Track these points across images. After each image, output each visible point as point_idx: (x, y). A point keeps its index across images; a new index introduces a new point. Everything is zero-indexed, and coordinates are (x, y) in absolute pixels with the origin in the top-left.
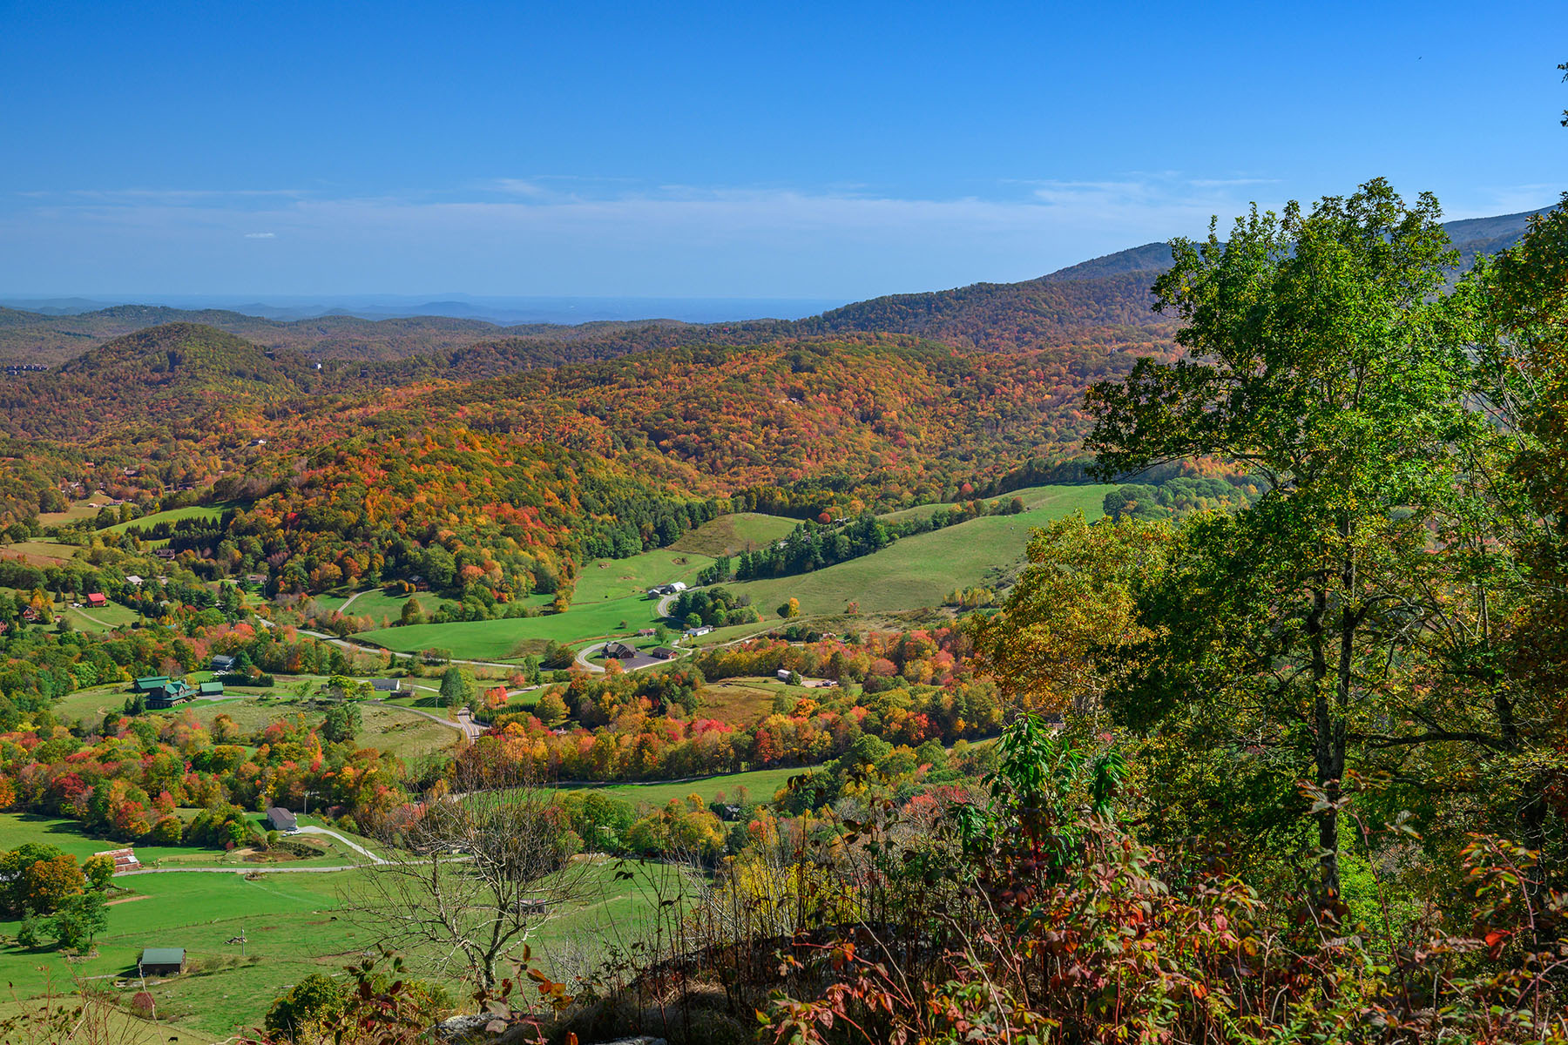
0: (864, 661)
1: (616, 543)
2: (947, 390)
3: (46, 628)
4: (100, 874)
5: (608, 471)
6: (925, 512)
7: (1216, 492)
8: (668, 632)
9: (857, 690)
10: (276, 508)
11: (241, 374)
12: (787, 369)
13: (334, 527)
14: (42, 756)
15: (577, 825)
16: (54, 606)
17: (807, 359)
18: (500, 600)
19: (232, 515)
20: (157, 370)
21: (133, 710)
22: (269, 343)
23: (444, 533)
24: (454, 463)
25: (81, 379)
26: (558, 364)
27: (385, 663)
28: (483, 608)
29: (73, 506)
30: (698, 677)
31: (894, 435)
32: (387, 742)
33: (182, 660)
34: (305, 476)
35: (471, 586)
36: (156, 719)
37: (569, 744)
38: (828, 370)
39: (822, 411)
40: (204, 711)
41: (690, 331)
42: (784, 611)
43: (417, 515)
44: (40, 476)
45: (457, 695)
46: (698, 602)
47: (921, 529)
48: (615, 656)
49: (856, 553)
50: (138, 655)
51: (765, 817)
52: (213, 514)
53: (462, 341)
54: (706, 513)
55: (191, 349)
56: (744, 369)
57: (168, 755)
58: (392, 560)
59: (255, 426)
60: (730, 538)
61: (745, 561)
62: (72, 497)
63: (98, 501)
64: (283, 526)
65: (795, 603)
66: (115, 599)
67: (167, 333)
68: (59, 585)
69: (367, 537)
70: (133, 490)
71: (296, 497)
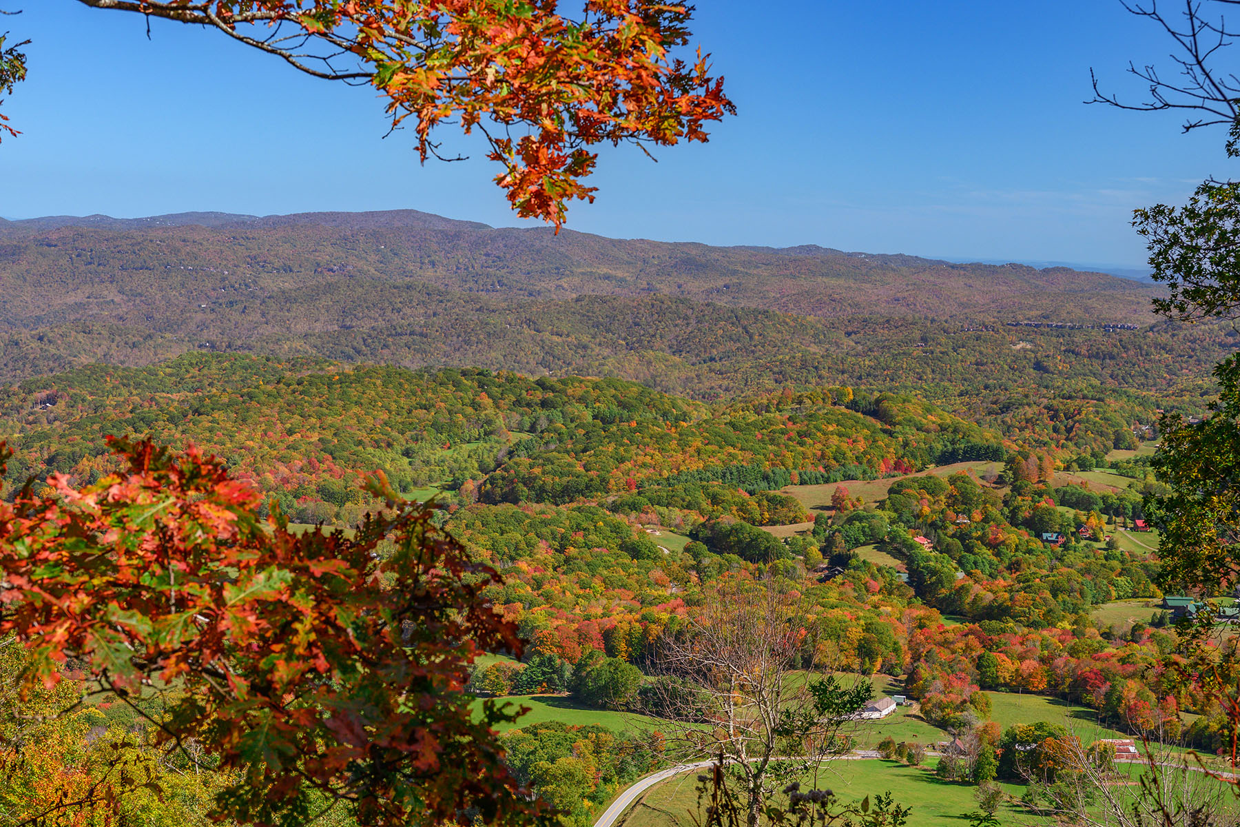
3: (1096, 545)
4: (1102, 758)
14: (1074, 653)
16: (1106, 527)
21: (1158, 623)
29: (1141, 445)
36: (1175, 634)
44: (1117, 418)
62: (1142, 438)
68: (1112, 509)
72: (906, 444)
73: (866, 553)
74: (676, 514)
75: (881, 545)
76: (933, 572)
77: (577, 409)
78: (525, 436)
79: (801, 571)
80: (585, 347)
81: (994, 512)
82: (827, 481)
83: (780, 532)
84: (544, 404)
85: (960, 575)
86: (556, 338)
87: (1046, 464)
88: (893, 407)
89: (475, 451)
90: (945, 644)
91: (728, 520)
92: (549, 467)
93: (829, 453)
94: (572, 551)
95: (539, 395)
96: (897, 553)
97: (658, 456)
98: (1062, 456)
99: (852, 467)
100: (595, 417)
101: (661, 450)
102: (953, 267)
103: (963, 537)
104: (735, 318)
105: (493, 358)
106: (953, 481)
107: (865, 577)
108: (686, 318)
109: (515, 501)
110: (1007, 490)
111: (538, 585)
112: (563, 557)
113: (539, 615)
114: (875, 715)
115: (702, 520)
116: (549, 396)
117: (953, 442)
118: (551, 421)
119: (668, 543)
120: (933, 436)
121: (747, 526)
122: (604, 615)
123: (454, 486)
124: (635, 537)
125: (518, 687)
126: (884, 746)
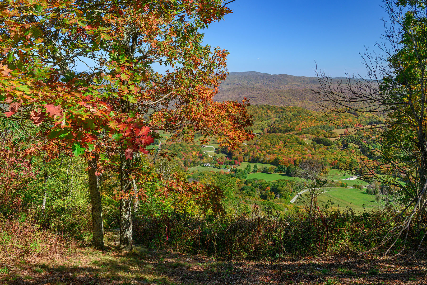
72: (361, 121)
73: (351, 144)
74: (310, 136)
75: (355, 143)
76: (367, 148)
77: (288, 113)
78: (277, 119)
79: (337, 148)
80: (291, 100)
82: (343, 128)
83: (332, 140)
84: (281, 112)
85: (373, 149)
86: (284, 98)
89: (267, 122)
91: (321, 137)
92: (282, 126)
94: (287, 143)
95: (280, 110)
96: (358, 144)
97: (306, 123)
99: (348, 125)
100: (292, 115)
101: (307, 122)
103: (373, 141)
105: (270, 102)
107: (351, 149)
109: (275, 133)
111: (280, 150)
112: (285, 145)
113: (280, 157)
114: (353, 179)
115: (315, 137)
116: (282, 110)
117: (372, 120)
118: (283, 116)
119: (308, 142)
120: (367, 119)
121: (325, 138)
122: (294, 157)
123: (262, 130)
124: (301, 140)
125: (275, 171)
126: (354, 186)
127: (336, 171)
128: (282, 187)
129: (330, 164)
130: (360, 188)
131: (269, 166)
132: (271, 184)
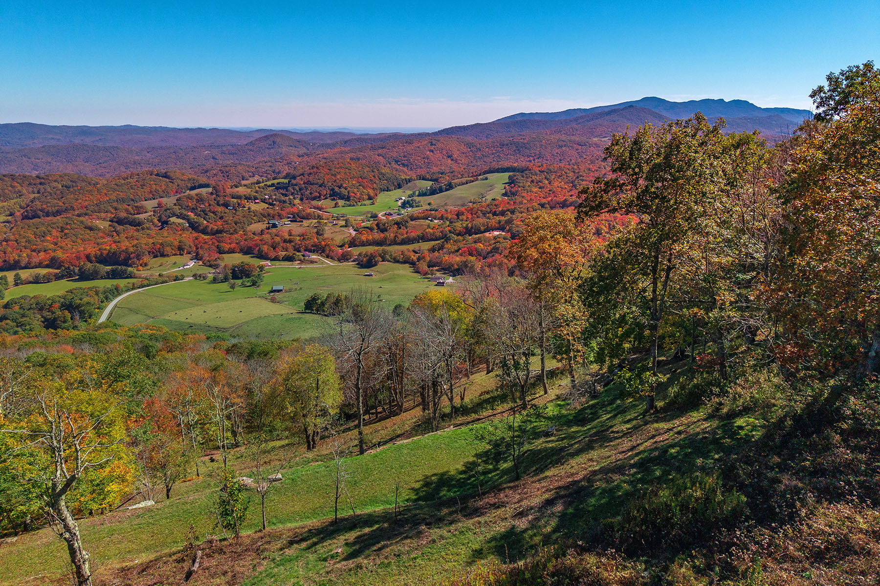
0: (450, 216)
1: (388, 188)
2: (469, 150)
3: (245, 209)
4: (261, 268)
5: (385, 170)
6: (464, 180)
7: (536, 175)
8: (401, 210)
9: (448, 223)
10: (301, 179)
11: (291, 146)
12: (429, 145)
13: (317, 184)
14: (246, 240)
15: (380, 255)
16: (247, 204)
17: (434, 143)
18: (359, 202)
19: (291, 181)
20: (270, 145)
21: (268, 228)
22: (298, 138)
23: (344, 185)
24: (347, 168)
25: (251, 147)
26: (371, 144)
27: (331, 217)
28: (355, 204)
29: (251, 179)
30: (409, 220)
31: (456, 161)
32: (333, 235)
33: (280, 217)
34: (309, 172)
35: (352, 198)
36: (274, 230)
37: (377, 236)
38: (439, 145)
39: (438, 155)
40: (286, 229)
41: (404, 135)
42: (429, 204)
43: (337, 181)
44: (241, 172)
45: (349, 225)
46: (408, 202)
47: (463, 184)
48: (388, 215)
49: (447, 190)
50: (269, 215)
51: (426, 252)
52: (286, 181)
53: (347, 138)
54: (410, 181)
55: (278, 140)
56: (418, 145)
57: (278, 239)
58: (331, 192)
59: (295, 159)
60: (416, 186)
61: (419, 192)
62: (250, 177)
63: (257, 178)
64: (304, 184)
65: (432, 202)
66: (262, 202)
67: (272, 136)
68: (248, 198)
69: (325, 187)
70: (265, 175)
71: (306, 176)
72: (178, 186)
73: (173, 219)
74: (103, 215)
75: (178, 217)
76: (196, 223)
77: (55, 184)
78: (36, 195)
79: (152, 227)
80: (50, 163)
81: (212, 203)
82: (154, 199)
83: (142, 216)
84: (41, 184)
85: (205, 222)
86: (37, 160)
87: (225, 187)
88: (171, 175)
89: (17, 202)
90: (206, 243)
91: (123, 215)
92: (49, 205)
93: (152, 190)
94: (67, 231)
96: (183, 218)
97: (91, 197)
98: (229, 184)
99: (161, 194)
100: (62, 187)
101: (92, 195)
102: (179, 129)
103: (203, 211)
104: (105, 149)
105: (13, 169)
106: (197, 195)
107: (175, 227)
108: (87, 151)
109: (39, 217)
110: (214, 196)
111: (56, 244)
112: (63, 234)
113: (60, 254)
114: (188, 267)
115: (113, 216)
116: (42, 180)
117: (193, 183)
118: (45, 189)
119: (103, 225)
120: (186, 182)
121: (130, 216)
122: (84, 250)
123: (11, 215)
124: (90, 224)
125: (58, 278)
126: (195, 276)
127: (160, 260)
128: (81, 300)
129: (149, 252)
130: (203, 277)
131: (43, 271)
132: (57, 299)
